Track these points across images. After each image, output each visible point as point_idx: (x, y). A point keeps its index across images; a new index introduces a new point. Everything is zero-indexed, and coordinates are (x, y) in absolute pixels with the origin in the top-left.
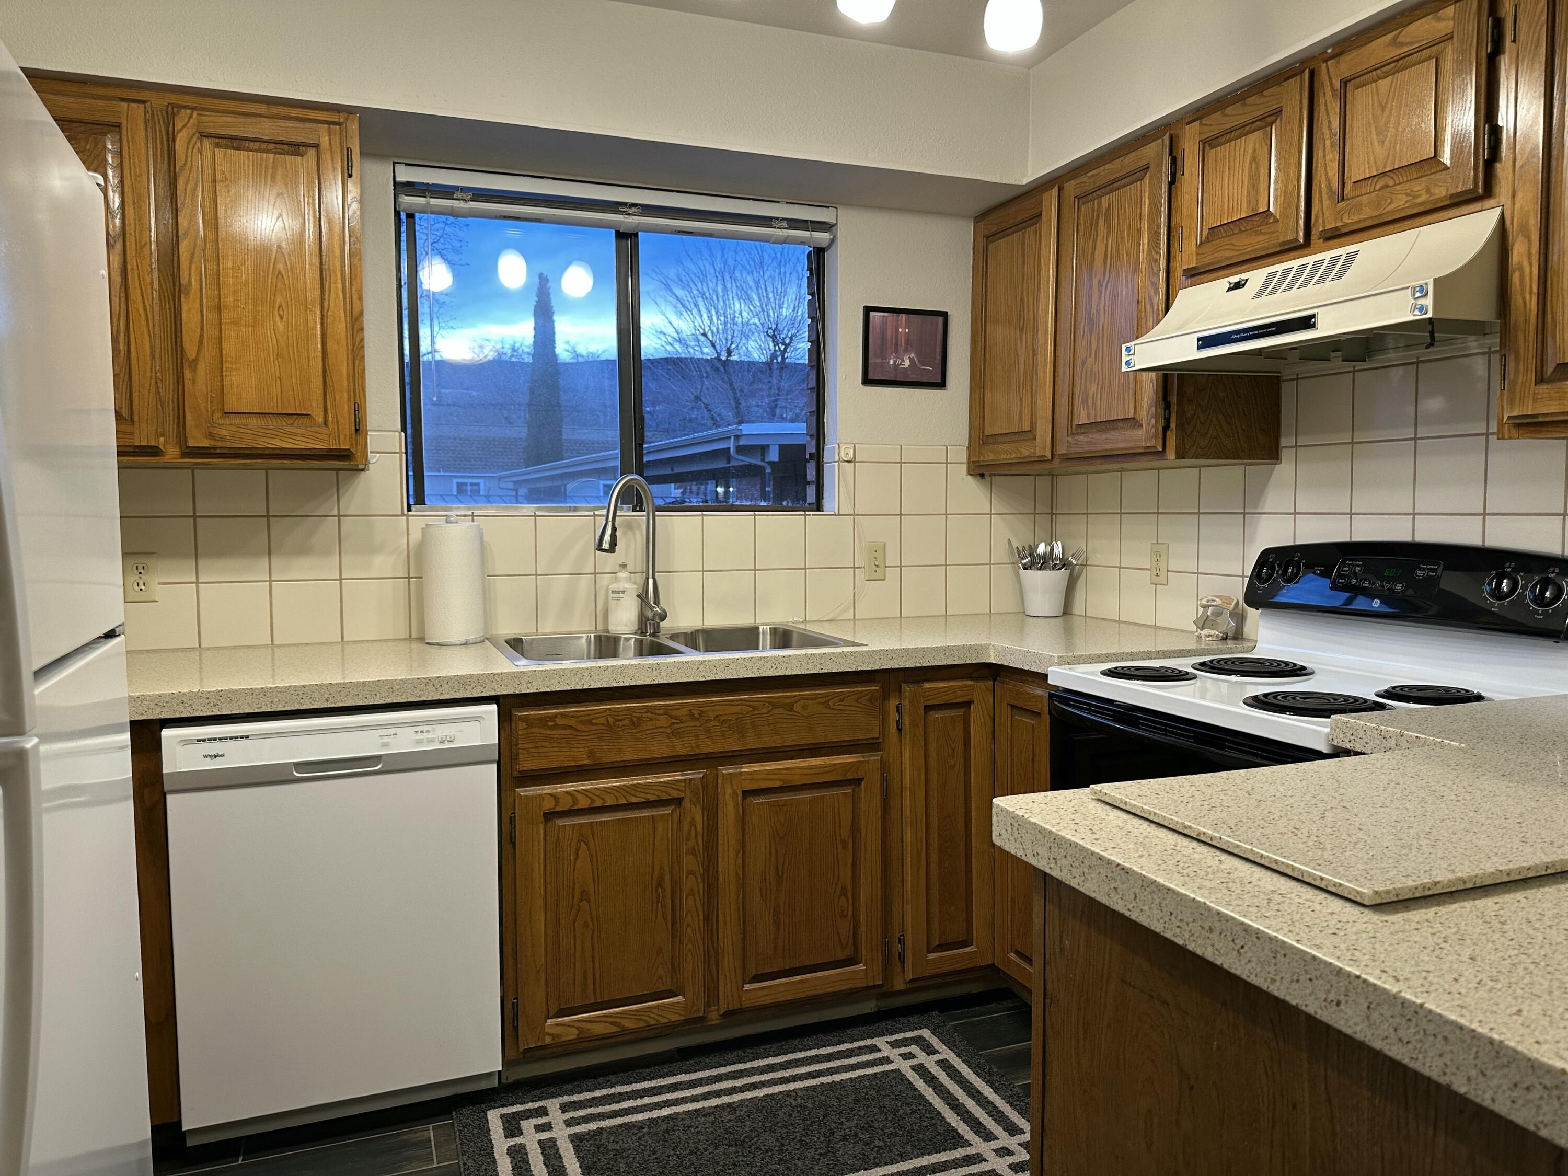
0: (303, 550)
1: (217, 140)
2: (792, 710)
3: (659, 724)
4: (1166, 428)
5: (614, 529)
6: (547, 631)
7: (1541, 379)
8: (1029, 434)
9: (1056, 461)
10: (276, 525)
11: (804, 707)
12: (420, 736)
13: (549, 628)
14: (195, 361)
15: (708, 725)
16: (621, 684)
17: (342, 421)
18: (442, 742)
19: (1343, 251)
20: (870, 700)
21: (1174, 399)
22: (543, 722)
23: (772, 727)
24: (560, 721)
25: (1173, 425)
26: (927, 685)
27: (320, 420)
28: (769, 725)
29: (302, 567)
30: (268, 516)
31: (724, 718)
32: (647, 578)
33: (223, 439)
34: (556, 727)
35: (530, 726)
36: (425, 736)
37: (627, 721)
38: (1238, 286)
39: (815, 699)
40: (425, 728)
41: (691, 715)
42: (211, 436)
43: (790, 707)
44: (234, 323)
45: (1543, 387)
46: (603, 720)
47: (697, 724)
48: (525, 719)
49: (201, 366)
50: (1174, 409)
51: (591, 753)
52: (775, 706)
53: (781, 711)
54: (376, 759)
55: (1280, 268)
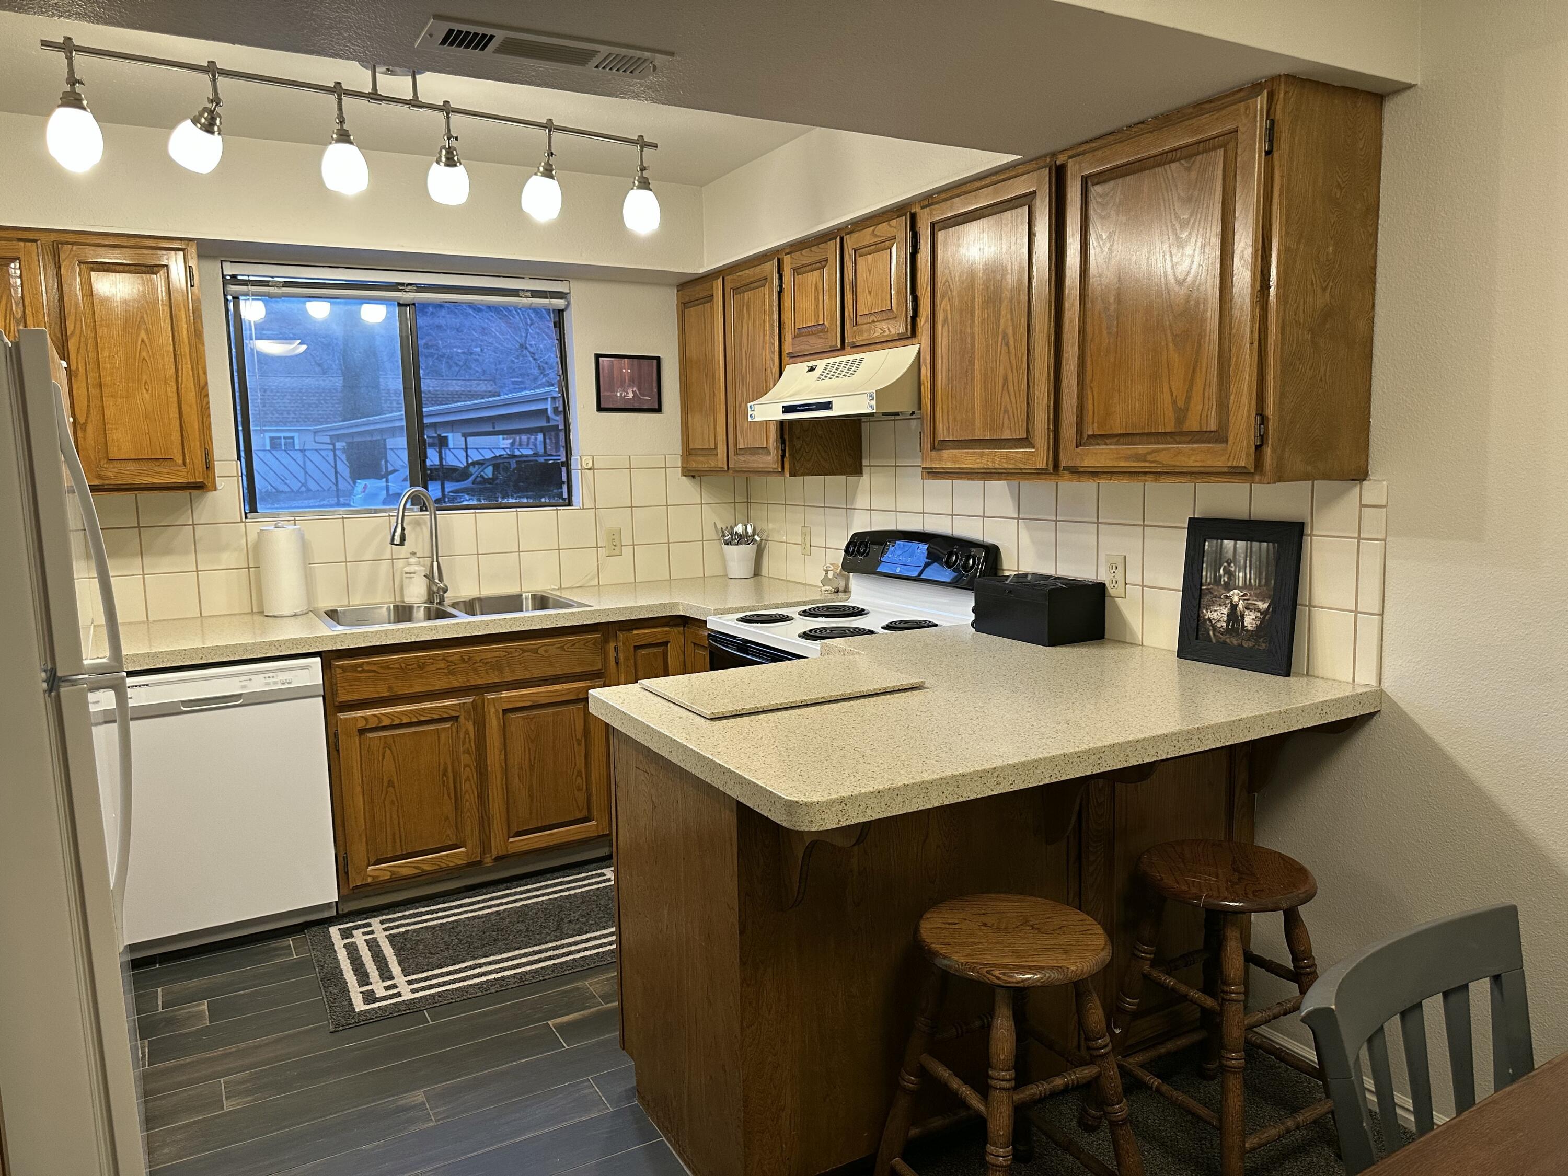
0: (167, 551)
1: (92, 265)
2: (537, 653)
3: (438, 666)
4: (783, 456)
5: (403, 529)
7: (933, 448)
8: (713, 452)
9: (730, 471)
10: (146, 534)
11: (546, 651)
12: (268, 680)
13: (357, 601)
14: (85, 424)
15: (475, 666)
16: (409, 641)
17: (196, 461)
18: (283, 684)
19: (858, 356)
20: (594, 644)
21: (786, 437)
22: (354, 668)
23: (523, 665)
24: (365, 667)
25: (787, 455)
26: (635, 632)
27: (180, 461)
28: (521, 664)
29: (166, 564)
30: (139, 527)
31: (487, 661)
32: (433, 562)
33: (109, 478)
34: (363, 671)
35: (344, 671)
36: (271, 680)
37: (415, 666)
38: (812, 369)
39: (553, 645)
40: (271, 675)
41: (463, 660)
42: (99, 477)
43: (536, 651)
44: (113, 396)
45: (934, 453)
46: (397, 666)
47: (467, 665)
48: (338, 666)
49: (90, 429)
50: (787, 443)
51: (390, 688)
52: (524, 651)
53: (529, 654)
54: (239, 696)
55: (831, 361)
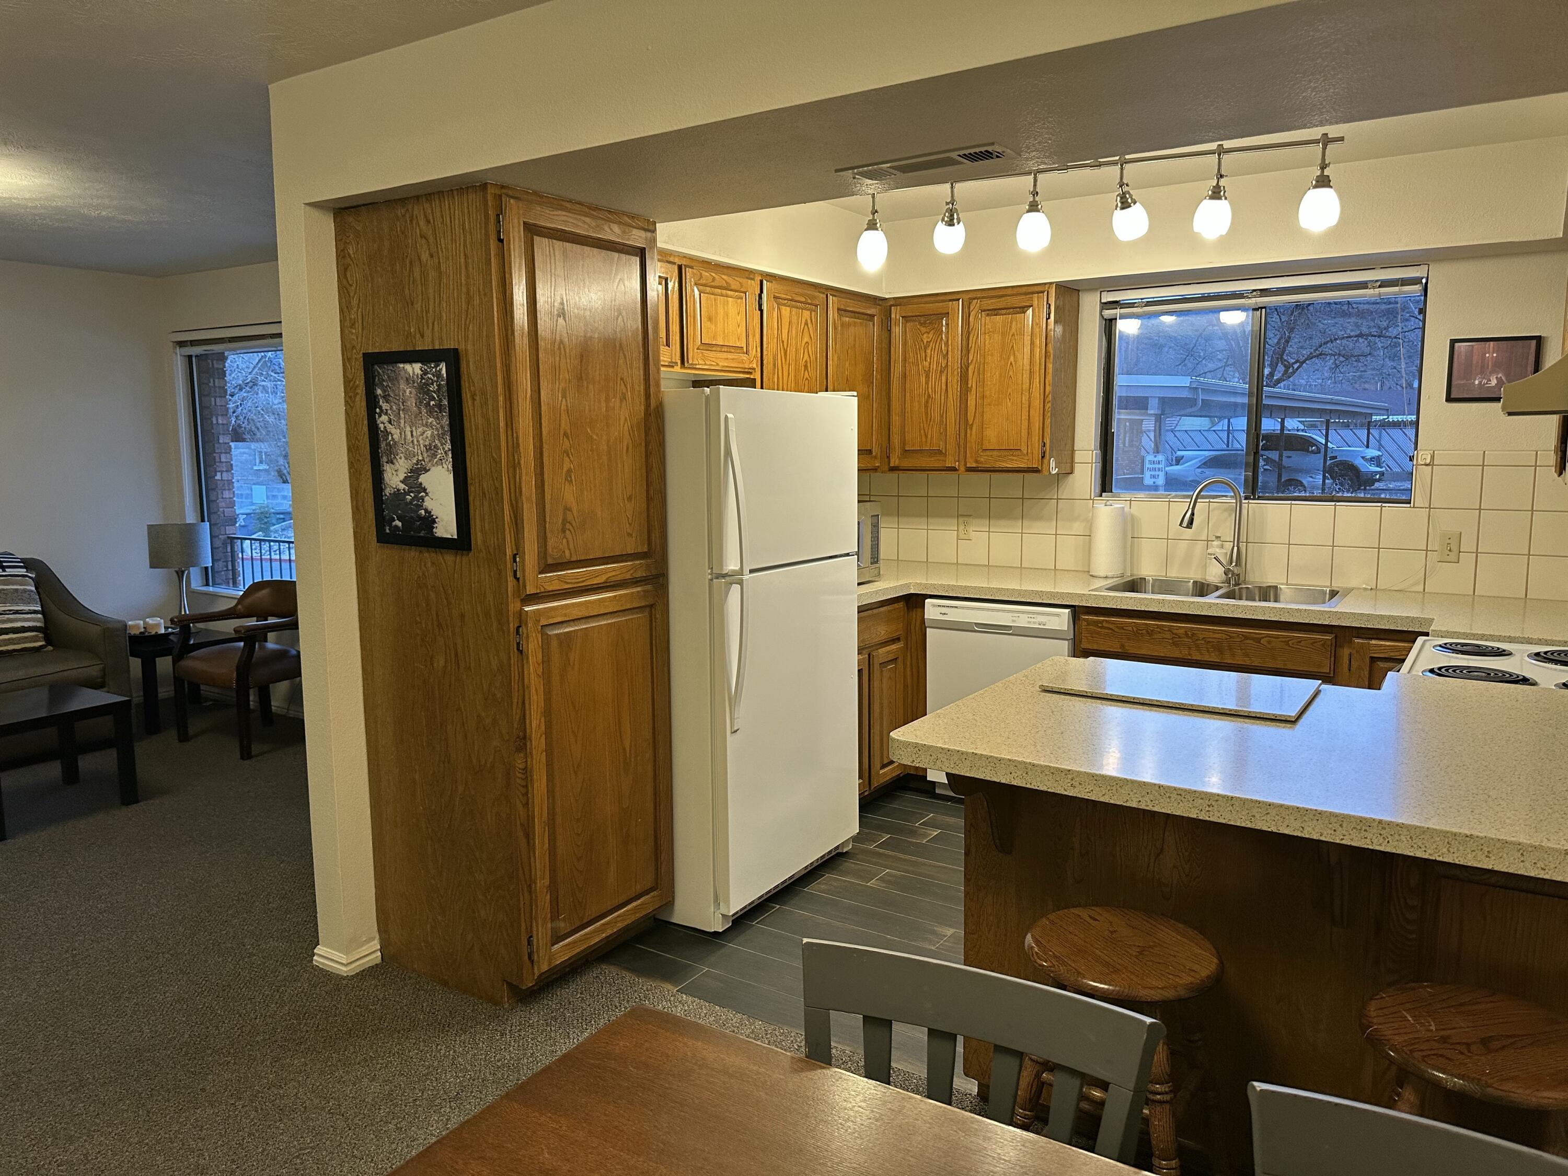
0: (1038, 518)
1: (988, 311)
2: (1260, 643)
3: (1165, 636)
5: (1193, 514)
6: (1174, 575)
10: (1027, 503)
11: (1269, 642)
12: (1030, 620)
13: (1174, 573)
14: (972, 424)
15: (1198, 642)
17: (1034, 452)
18: (1040, 624)
20: (1323, 645)
22: (1096, 623)
23: (1244, 651)
24: (1105, 624)
26: (1373, 642)
27: (1025, 452)
28: (1241, 649)
29: (1038, 527)
30: (1023, 498)
31: (1210, 640)
32: (1234, 547)
33: (981, 463)
34: (1102, 627)
35: (1088, 624)
36: (1032, 620)
37: (1144, 632)
39: (1278, 638)
40: (1032, 616)
41: (1187, 635)
42: (977, 462)
43: (1258, 640)
44: (989, 405)
46: (1130, 628)
47: (1190, 640)
48: (1084, 620)
49: (974, 428)
51: (1122, 646)
52: (1246, 638)
53: (1251, 642)
54: (1009, 627)
